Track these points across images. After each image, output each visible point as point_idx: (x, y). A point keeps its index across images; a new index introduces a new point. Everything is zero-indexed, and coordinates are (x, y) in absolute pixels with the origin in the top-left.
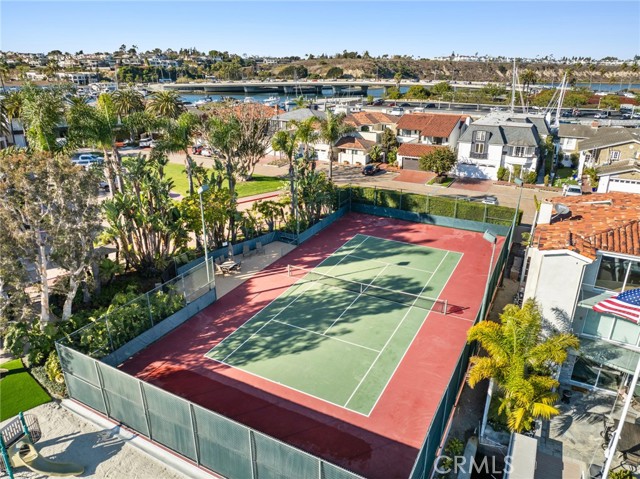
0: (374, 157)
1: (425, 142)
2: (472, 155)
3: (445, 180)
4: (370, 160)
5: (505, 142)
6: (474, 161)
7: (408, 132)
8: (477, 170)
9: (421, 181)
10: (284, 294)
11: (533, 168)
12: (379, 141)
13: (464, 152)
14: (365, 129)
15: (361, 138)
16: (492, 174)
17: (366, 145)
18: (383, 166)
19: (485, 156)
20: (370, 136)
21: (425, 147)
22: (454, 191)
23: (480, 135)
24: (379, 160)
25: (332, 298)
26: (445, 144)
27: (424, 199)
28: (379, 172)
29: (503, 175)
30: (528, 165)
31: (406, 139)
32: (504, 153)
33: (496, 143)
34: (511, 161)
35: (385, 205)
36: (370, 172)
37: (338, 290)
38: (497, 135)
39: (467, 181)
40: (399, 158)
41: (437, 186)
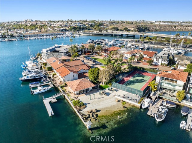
0: (138, 59)
1: (148, 57)
2: (156, 61)
3: (151, 65)
4: (138, 60)
5: (162, 59)
6: (157, 62)
7: (145, 55)
8: (157, 63)
9: (147, 65)
10: (129, 80)
11: (167, 64)
12: (139, 56)
13: (155, 60)
14: (137, 54)
15: (136, 55)
16: (160, 64)
17: (137, 57)
18: (140, 61)
19: (158, 61)
20: (138, 55)
21: (148, 58)
22: (152, 67)
23: (158, 57)
24: (139, 60)
25: (134, 81)
26: (152, 58)
27: (147, 69)
28: (139, 63)
29: (162, 64)
30: (166, 63)
31: (144, 56)
32: (162, 61)
33: (161, 59)
34: (163, 62)
35: (141, 69)
36: (138, 63)
37: (135, 80)
38: (161, 57)
39: (155, 65)
40: (143, 60)
41: (150, 66)
